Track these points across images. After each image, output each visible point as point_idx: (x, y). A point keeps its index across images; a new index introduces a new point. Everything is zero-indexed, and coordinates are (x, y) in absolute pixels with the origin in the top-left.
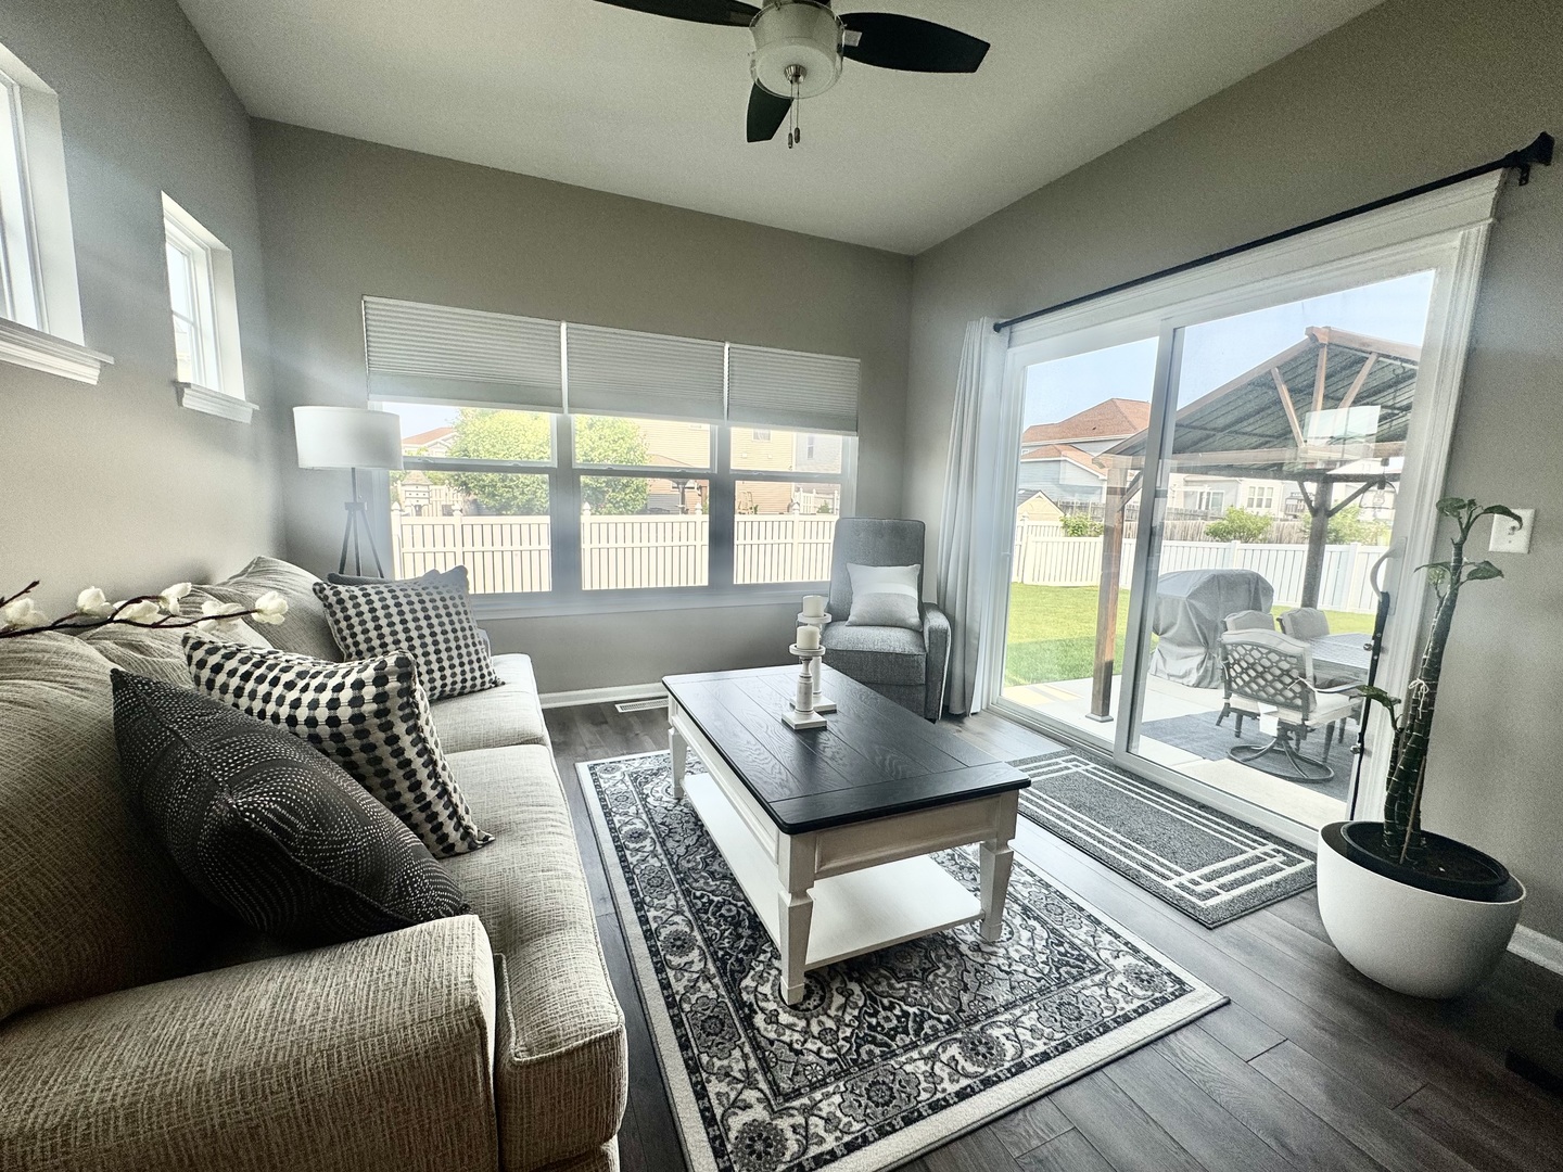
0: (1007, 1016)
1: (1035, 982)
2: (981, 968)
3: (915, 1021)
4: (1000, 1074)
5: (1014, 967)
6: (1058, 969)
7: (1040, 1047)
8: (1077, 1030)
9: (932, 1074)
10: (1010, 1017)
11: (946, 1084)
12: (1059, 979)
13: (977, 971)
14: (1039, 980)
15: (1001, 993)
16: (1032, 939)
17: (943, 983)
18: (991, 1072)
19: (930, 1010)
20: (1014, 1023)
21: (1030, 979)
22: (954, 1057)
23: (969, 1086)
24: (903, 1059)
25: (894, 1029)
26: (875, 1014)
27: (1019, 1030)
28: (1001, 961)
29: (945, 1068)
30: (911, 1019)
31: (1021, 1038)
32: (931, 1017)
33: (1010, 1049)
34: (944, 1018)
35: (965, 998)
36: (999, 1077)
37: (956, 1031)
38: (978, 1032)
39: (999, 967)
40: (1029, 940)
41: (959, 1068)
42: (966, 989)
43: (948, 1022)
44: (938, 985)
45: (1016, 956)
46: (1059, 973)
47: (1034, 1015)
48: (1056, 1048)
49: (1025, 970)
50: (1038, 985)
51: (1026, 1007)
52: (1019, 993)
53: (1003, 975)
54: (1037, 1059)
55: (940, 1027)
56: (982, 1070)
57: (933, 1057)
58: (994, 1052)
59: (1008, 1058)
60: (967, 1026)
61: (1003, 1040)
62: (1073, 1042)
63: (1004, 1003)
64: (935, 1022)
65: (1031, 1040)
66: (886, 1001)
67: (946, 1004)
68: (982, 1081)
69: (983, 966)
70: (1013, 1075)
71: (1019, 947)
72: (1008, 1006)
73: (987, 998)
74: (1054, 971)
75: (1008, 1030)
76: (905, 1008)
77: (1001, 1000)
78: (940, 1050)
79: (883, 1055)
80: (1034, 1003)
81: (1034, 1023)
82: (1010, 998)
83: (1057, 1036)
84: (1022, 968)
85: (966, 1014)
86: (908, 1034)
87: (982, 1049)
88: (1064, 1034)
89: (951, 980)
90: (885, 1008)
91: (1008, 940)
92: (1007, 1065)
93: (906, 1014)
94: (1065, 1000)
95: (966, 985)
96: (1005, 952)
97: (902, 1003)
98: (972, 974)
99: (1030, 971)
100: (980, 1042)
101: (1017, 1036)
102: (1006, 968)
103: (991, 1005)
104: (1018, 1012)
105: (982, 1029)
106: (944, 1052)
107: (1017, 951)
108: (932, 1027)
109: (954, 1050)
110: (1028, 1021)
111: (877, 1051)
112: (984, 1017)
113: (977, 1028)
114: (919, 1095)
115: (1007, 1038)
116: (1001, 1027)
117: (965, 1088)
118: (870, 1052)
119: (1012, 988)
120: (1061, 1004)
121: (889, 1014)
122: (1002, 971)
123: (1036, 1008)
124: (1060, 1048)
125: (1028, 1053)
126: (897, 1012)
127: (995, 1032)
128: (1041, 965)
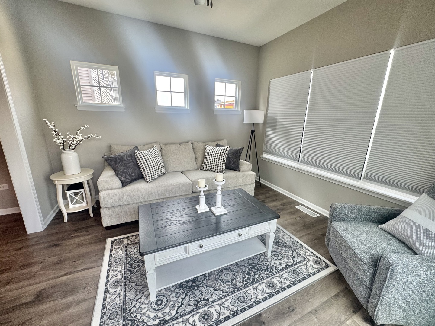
0: (122, 294)
1: (130, 308)
2: (142, 292)
3: (132, 270)
4: (107, 286)
5: (138, 304)
6: (131, 320)
7: (108, 300)
8: (106, 314)
9: (116, 271)
10: (121, 295)
11: (112, 273)
12: (127, 318)
13: (141, 291)
14: (130, 310)
15: (131, 295)
16: (149, 317)
17: (141, 280)
18: (109, 283)
19: (134, 274)
20: (119, 295)
21: (131, 307)
22: (118, 276)
23: (109, 278)
24: (123, 266)
25: (132, 265)
26: (138, 262)
27: (116, 295)
28: (142, 300)
29: (116, 274)
30: (133, 269)
31: (113, 295)
32: (131, 274)
33: (112, 291)
34: (130, 277)
35: (133, 284)
36: (107, 285)
37: (124, 279)
38: (121, 284)
39: (140, 298)
40: (149, 315)
41: (114, 277)
42: (136, 285)
43: (128, 278)
44: (141, 278)
45: (143, 306)
46: (128, 320)
47: (118, 302)
48: (105, 304)
49: (135, 307)
50: (128, 309)
51: (122, 301)
52: (128, 301)
53: (137, 298)
54: (106, 297)
55: (127, 275)
56: (111, 282)
57: (121, 272)
58: (114, 286)
59: (110, 289)
60: (124, 282)
61: (116, 290)
62: (104, 311)
63: (126, 295)
64: (129, 275)
65: (112, 298)
66: (141, 265)
67: (134, 278)
68: (108, 281)
69: (143, 293)
70: (105, 289)
71: (146, 309)
72: (125, 296)
73: (130, 290)
74: (131, 319)
75: (118, 292)
76: (137, 269)
77: (128, 294)
78: (121, 274)
79: (126, 262)
80: (122, 304)
81: (116, 301)
82: (127, 298)
83: (108, 307)
84: (137, 306)
85: (128, 283)
86: (129, 268)
87: (116, 284)
88: (108, 309)
89: (141, 282)
90: (139, 264)
91: (152, 307)
92: (108, 288)
93: (135, 268)
94: (118, 316)
95: (138, 286)
96: (146, 303)
97: (139, 268)
98: (141, 289)
99: (135, 309)
100: (118, 284)
101: (115, 294)
102: (139, 300)
103: (128, 290)
104: (122, 297)
105: (122, 286)
106: (120, 275)
107: (145, 308)
108: (128, 274)
109: (120, 277)
110: (117, 300)
111: (128, 261)
112: (125, 287)
113: (123, 284)
114: (113, 267)
115: (115, 291)
116: (119, 291)
117: (109, 277)
118: (128, 260)
119: (131, 300)
120: (117, 314)
121: (137, 265)
122: (138, 299)
123: (120, 304)
124: (104, 305)
125: (108, 295)
126: (137, 267)
127: (119, 289)
128: (135, 314)
